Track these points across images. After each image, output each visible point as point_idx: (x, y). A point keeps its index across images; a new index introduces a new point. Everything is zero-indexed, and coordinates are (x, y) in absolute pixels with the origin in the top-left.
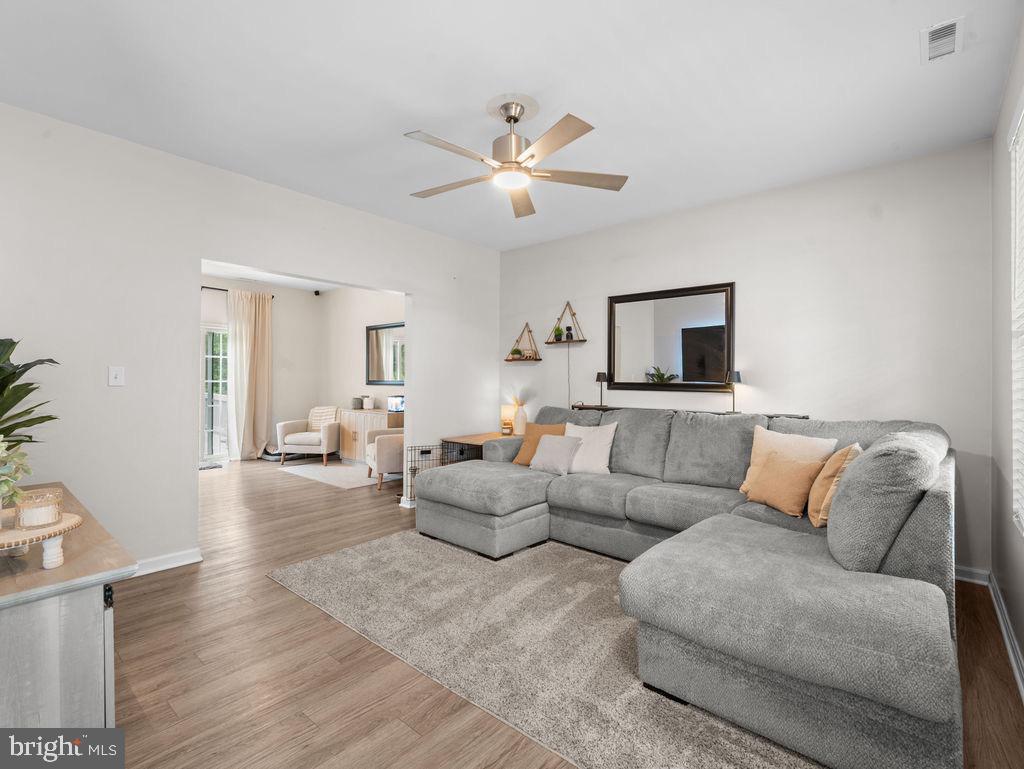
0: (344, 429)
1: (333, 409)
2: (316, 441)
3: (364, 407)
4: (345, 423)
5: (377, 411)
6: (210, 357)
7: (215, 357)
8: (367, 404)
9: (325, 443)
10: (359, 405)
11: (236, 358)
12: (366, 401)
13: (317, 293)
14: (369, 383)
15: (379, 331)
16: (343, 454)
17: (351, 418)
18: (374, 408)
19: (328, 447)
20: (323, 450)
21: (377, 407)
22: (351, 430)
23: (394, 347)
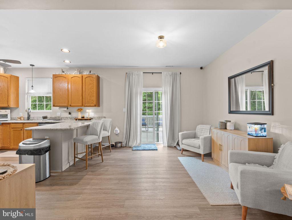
0: (214, 141)
1: (208, 127)
2: (197, 146)
3: (228, 128)
4: (214, 138)
5: (236, 131)
6: (157, 102)
7: (159, 102)
8: (229, 126)
9: (202, 147)
10: (224, 126)
11: (165, 102)
12: (228, 124)
13: (201, 68)
14: (231, 112)
15: (237, 78)
16: (214, 155)
17: (218, 135)
18: (235, 129)
19: (204, 150)
20: (201, 152)
21: (236, 128)
22: (219, 143)
23: (246, 92)
